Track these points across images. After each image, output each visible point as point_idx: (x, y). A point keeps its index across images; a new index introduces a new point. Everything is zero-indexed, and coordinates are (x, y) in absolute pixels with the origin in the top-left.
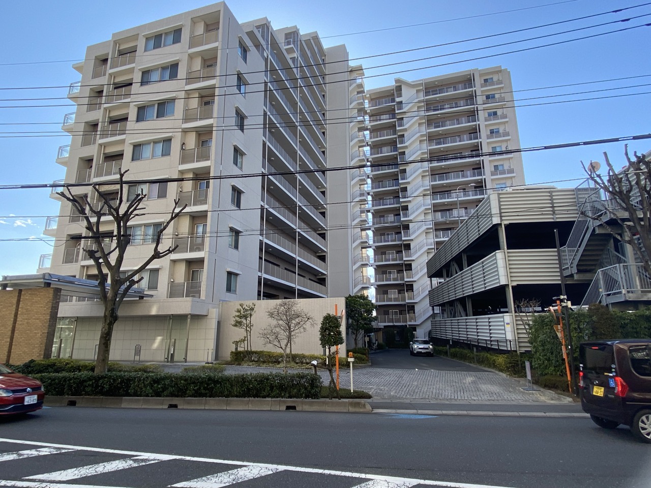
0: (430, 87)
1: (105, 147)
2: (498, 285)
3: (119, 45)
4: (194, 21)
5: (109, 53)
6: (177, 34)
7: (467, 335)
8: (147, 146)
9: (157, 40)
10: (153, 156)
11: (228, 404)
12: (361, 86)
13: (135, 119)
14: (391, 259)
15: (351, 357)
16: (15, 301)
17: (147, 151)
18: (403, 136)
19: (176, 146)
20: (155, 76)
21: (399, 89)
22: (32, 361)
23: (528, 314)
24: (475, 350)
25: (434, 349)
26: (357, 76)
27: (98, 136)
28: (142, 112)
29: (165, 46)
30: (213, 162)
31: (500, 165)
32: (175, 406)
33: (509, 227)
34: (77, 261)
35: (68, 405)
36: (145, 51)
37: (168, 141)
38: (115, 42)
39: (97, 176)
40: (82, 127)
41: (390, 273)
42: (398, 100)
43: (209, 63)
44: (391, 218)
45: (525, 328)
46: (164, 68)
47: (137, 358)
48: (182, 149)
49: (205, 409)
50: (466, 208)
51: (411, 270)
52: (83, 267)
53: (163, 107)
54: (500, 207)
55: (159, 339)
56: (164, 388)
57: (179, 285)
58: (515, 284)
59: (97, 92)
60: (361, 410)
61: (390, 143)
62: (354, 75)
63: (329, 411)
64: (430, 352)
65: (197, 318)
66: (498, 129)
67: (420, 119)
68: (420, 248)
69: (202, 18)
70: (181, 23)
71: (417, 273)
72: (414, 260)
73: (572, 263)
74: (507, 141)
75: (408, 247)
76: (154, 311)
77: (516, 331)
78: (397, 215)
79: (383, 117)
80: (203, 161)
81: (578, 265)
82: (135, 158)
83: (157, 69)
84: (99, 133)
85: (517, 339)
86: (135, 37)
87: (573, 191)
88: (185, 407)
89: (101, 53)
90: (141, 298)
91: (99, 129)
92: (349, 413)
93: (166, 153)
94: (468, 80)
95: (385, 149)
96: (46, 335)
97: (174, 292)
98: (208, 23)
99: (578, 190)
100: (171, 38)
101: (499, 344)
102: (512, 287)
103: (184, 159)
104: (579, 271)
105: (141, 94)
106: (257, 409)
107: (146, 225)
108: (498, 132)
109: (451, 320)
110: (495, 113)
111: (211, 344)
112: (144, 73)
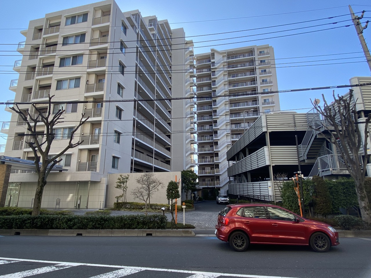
0: (230, 55)
1: (40, 81)
2: (265, 165)
3: (50, 21)
4: (95, 10)
5: (43, 25)
6: (85, 16)
7: (248, 192)
8: (65, 81)
9: (73, 19)
10: (69, 87)
11: (112, 233)
12: (192, 52)
13: (59, 65)
14: (207, 150)
15: (184, 205)
17: (66, 84)
18: (215, 81)
19: (83, 82)
20: (71, 40)
21: (213, 55)
23: (280, 181)
24: (252, 201)
25: (230, 201)
26: (190, 46)
27: (36, 75)
28: (63, 61)
29: (77, 23)
30: (105, 92)
31: (267, 99)
32: (81, 235)
33: (272, 134)
34: (21, 149)
35: (15, 234)
36: (66, 25)
37: (78, 79)
38: (47, 19)
39: (34, 98)
40: (26, 69)
41: (206, 158)
42: (212, 61)
43: (104, 34)
44: (207, 127)
45: (279, 189)
46: (77, 36)
47: (58, 206)
48: (87, 84)
49: (99, 236)
50: (248, 123)
51: (218, 156)
52: (25, 152)
53: (76, 59)
54: (266, 122)
55: (71, 195)
56: (74, 224)
57: (84, 164)
59: (35, 48)
60: (189, 235)
61: (208, 85)
62: (188, 45)
63: (171, 236)
64: (228, 202)
65: (94, 183)
66: (267, 79)
67: (225, 72)
68: (223, 144)
69: (101, 8)
70: (88, 10)
71: (221, 158)
72: (220, 151)
73: (304, 154)
74: (271, 86)
75: (216, 143)
76: (68, 179)
77: (274, 190)
78: (211, 125)
79: (203, 70)
80: (99, 91)
81: (307, 155)
82: (58, 88)
83: (72, 36)
84: (36, 73)
85: (274, 195)
86: (60, 17)
87: (305, 114)
88: (87, 235)
89: (38, 25)
90: (61, 171)
91: (36, 70)
92: (182, 237)
93: (77, 86)
94: (251, 52)
95: (205, 88)
97: (80, 167)
98: (104, 11)
99: (308, 114)
100: (81, 18)
101: (265, 197)
102: (273, 166)
103: (88, 90)
104: (308, 158)
105: (62, 51)
106: (129, 236)
107: (64, 128)
108: (266, 81)
109: (239, 184)
110: (265, 71)
111: (103, 199)
112: (64, 38)
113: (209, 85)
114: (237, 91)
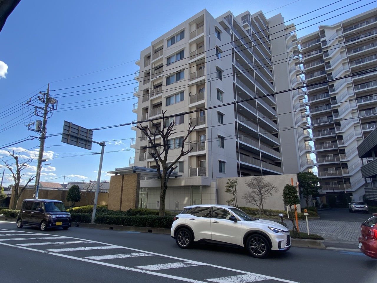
0: (346, 26)
1: (153, 101)
3: (155, 47)
5: (150, 53)
6: (182, 33)
8: (172, 97)
9: (172, 40)
10: (176, 102)
12: (294, 36)
13: (166, 84)
14: (328, 147)
15: (306, 213)
16: (121, 180)
17: (173, 100)
18: (329, 62)
19: (186, 95)
20: (173, 59)
21: (322, 33)
22: (131, 209)
25: (368, 208)
26: (291, 31)
27: (150, 96)
28: (169, 80)
29: (176, 42)
30: (206, 100)
34: (145, 160)
35: (148, 232)
36: (167, 47)
37: (182, 93)
38: (153, 46)
39: (151, 116)
40: (142, 93)
41: (328, 156)
42: (322, 39)
44: (325, 119)
46: (177, 54)
47: (177, 209)
48: (190, 96)
51: (345, 153)
52: (148, 162)
53: (178, 75)
55: (187, 198)
57: (194, 169)
59: (147, 74)
60: (318, 247)
61: (319, 69)
62: (289, 31)
65: (205, 187)
67: (342, 49)
68: (351, 138)
69: (195, 21)
70: (184, 27)
71: (350, 155)
72: (346, 146)
75: (340, 137)
76: (183, 184)
78: (329, 116)
79: (312, 53)
80: (201, 100)
82: (167, 105)
83: (174, 56)
84: (150, 94)
86: (162, 41)
89: (146, 53)
90: (176, 177)
91: (150, 92)
93: (182, 99)
95: (316, 74)
96: (135, 196)
97: (192, 173)
98: (198, 23)
100: (179, 37)
103: (191, 102)
105: (168, 70)
107: (176, 139)
111: (214, 203)
112: (168, 59)
113: (322, 69)
114: (363, 68)
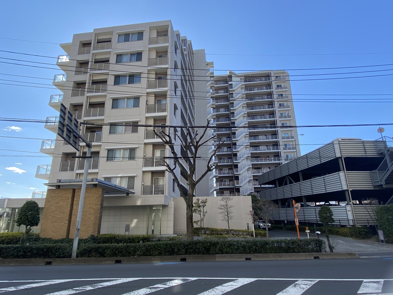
0: (248, 78)
1: (90, 98)
2: (341, 190)
3: (98, 36)
4: (151, 28)
5: (92, 40)
6: (140, 35)
7: (305, 217)
8: (121, 100)
9: (126, 37)
10: (127, 107)
12: (213, 73)
13: (113, 84)
14: (226, 173)
16: (70, 196)
17: (122, 103)
18: (233, 103)
19: (143, 101)
20: (125, 58)
21: (230, 77)
24: (315, 226)
27: (86, 92)
28: (118, 79)
29: (132, 41)
30: (169, 113)
31: (285, 123)
32: (250, 259)
34: (72, 169)
36: (118, 42)
37: (137, 99)
38: (96, 35)
39: (86, 116)
40: (72, 84)
41: (225, 181)
42: (230, 83)
43: (160, 54)
44: (225, 150)
46: (132, 54)
47: (127, 233)
48: (147, 104)
49: (268, 260)
50: (267, 146)
51: (239, 180)
52: (77, 174)
53: (133, 78)
54: (340, 148)
55: (135, 221)
57: (147, 186)
58: (351, 189)
59: (80, 63)
62: (209, 67)
65: (164, 206)
66: (284, 103)
67: (243, 95)
69: (155, 28)
70: (144, 29)
71: (242, 182)
72: (240, 174)
73: (381, 179)
74: (288, 110)
75: (236, 166)
77: (354, 215)
78: (229, 148)
79: (220, 91)
80: (160, 112)
82: (113, 107)
83: (128, 54)
84: (86, 90)
85: (355, 219)
86: (111, 33)
87: (373, 142)
88: (256, 259)
89: (86, 39)
90: (128, 194)
91: (87, 87)
92: (348, 259)
93: (136, 105)
94: (268, 76)
95: (221, 110)
96: (98, 218)
97: (146, 191)
98: (159, 31)
99: (376, 142)
100: (136, 36)
101: (341, 222)
102: (351, 191)
103: (148, 110)
104: (386, 183)
105: (116, 69)
107: (124, 149)
109: (286, 209)
110: (282, 95)
111: (171, 224)
112: (118, 55)
113: (227, 107)
114: (254, 114)
